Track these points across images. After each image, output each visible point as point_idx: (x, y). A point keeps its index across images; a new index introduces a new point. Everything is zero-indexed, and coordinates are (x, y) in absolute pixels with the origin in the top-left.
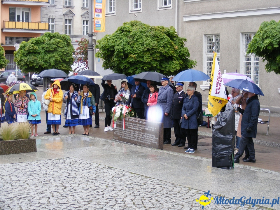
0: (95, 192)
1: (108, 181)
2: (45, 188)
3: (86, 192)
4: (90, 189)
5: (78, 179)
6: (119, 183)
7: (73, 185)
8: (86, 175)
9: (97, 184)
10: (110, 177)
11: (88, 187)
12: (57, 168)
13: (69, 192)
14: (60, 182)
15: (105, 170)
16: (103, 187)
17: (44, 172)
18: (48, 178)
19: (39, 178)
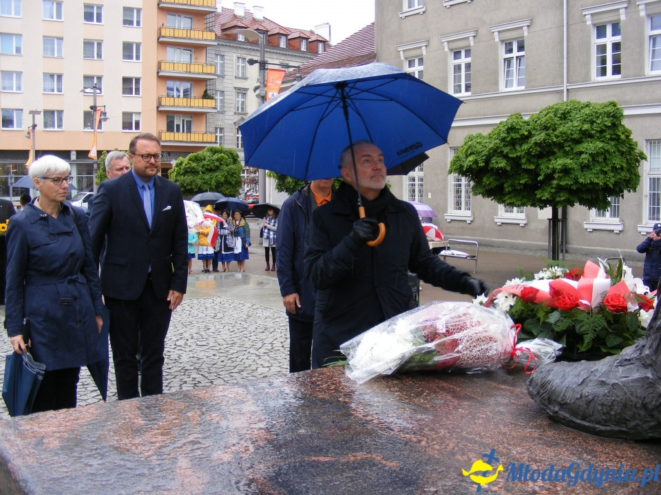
0: (242, 334)
1: (259, 322)
2: (185, 329)
3: (232, 333)
4: (236, 331)
5: (226, 320)
6: (272, 325)
7: (218, 327)
8: (235, 316)
9: (246, 326)
10: (263, 318)
11: (235, 328)
12: (203, 308)
13: (211, 334)
14: (204, 323)
15: (259, 311)
16: (252, 328)
17: (188, 312)
18: (191, 319)
19: (180, 319)
